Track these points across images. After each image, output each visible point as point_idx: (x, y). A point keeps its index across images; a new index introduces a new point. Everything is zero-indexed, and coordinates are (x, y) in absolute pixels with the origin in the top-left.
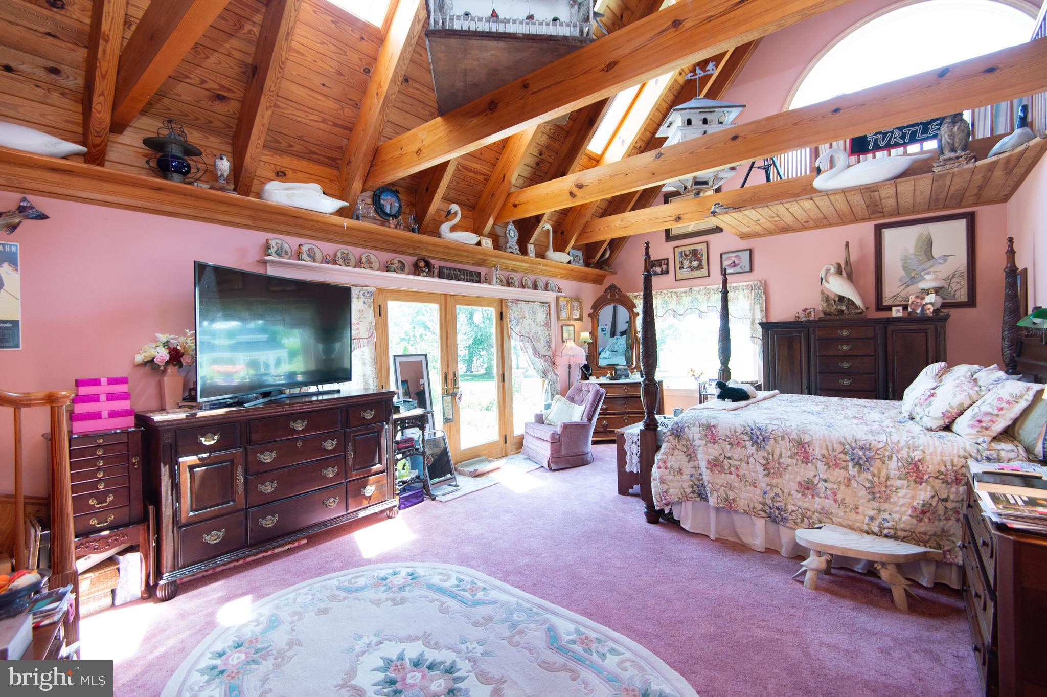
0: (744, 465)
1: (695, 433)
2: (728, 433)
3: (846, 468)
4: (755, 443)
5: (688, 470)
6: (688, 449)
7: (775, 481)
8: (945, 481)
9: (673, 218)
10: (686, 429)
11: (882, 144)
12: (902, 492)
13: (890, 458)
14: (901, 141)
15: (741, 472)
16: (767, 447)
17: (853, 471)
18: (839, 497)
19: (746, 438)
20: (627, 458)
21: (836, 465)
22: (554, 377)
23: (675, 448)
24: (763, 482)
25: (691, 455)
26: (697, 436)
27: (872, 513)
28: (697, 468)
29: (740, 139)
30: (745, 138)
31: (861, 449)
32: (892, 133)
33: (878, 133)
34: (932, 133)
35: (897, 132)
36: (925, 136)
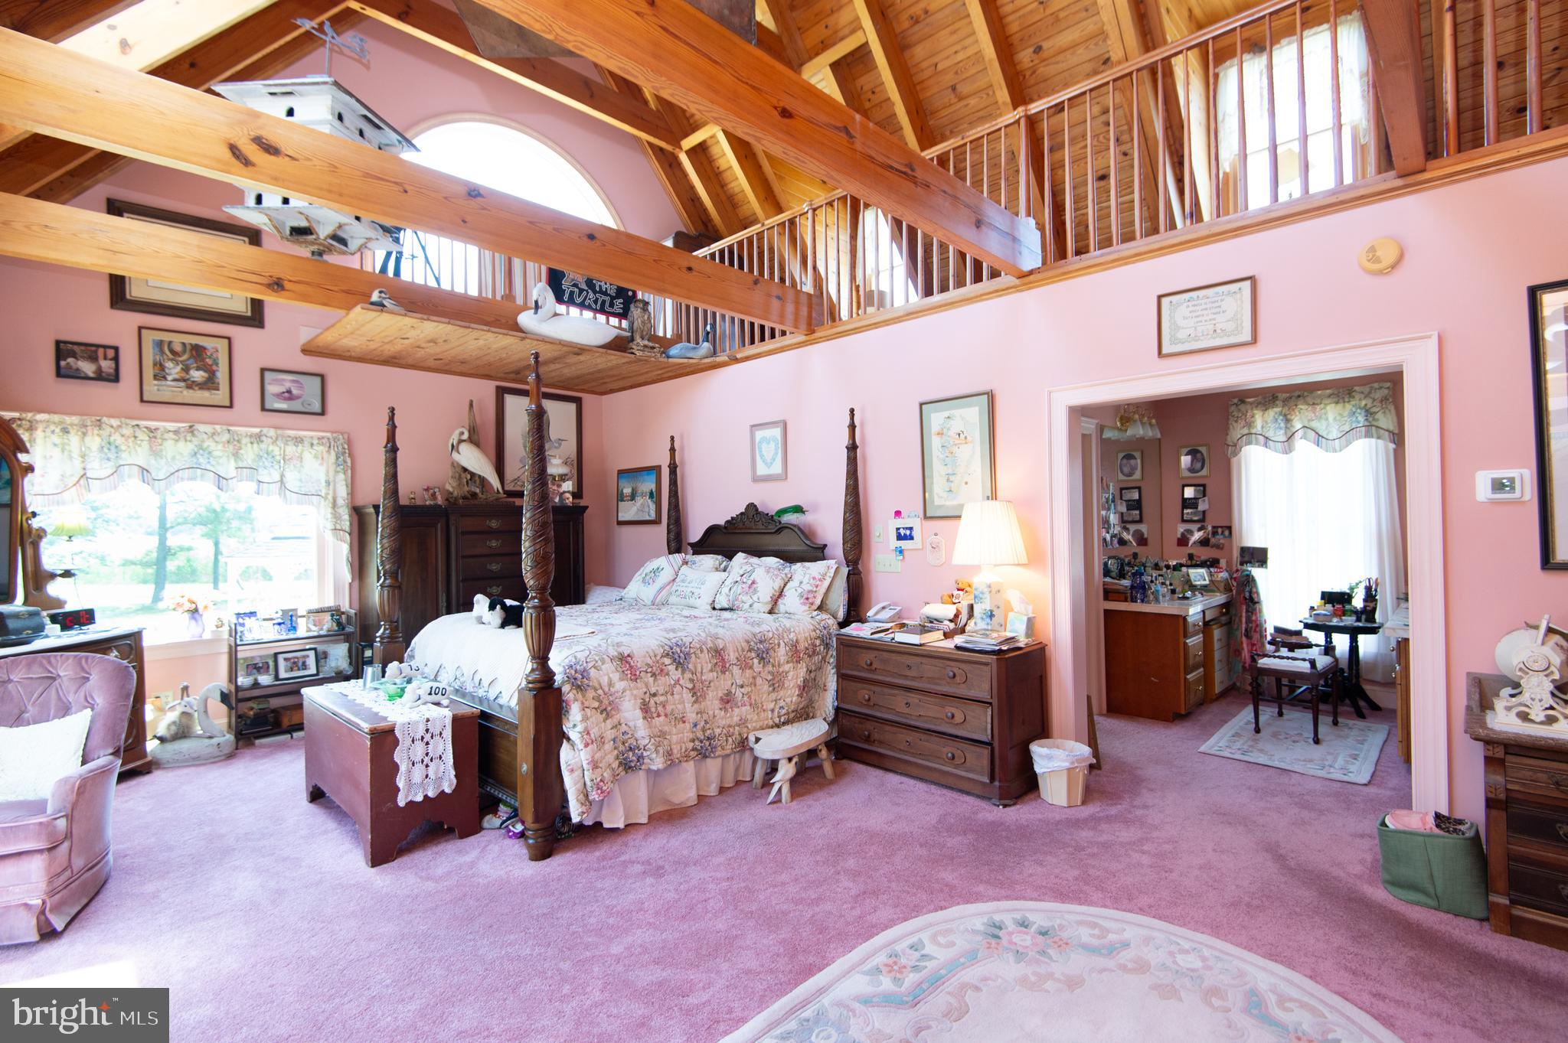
0: (670, 698)
1: (607, 675)
2: (649, 661)
3: (754, 666)
4: (678, 664)
5: (608, 734)
6: (601, 702)
7: (703, 706)
9: (265, 281)
10: (593, 672)
12: (791, 673)
13: (779, 645)
15: (669, 709)
16: (690, 666)
19: (667, 661)
20: (401, 780)
21: (747, 666)
23: (586, 703)
24: (692, 712)
25: (608, 710)
28: (621, 724)
31: (761, 642)
32: (588, 293)
33: (575, 285)
34: (616, 309)
35: (591, 294)
36: (611, 310)
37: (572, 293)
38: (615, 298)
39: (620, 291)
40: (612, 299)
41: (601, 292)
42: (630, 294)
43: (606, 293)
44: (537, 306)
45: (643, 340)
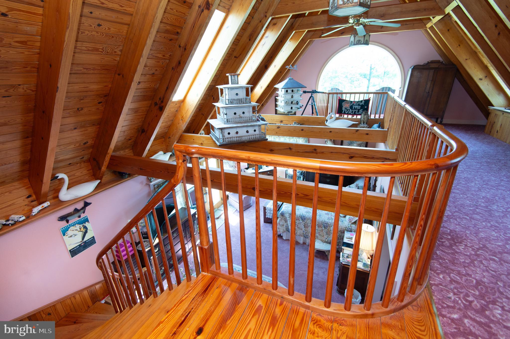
0: (299, 224)
3: (322, 228)
4: (302, 220)
5: (285, 225)
6: (285, 219)
7: (306, 229)
8: (341, 232)
9: (280, 121)
11: (346, 113)
13: (331, 226)
14: (351, 113)
15: (298, 226)
16: (305, 221)
17: (323, 229)
18: (320, 234)
19: (300, 218)
20: (267, 214)
21: (320, 227)
23: (282, 219)
24: (303, 229)
25: (286, 221)
26: (288, 217)
27: (326, 237)
28: (287, 224)
29: (304, 131)
30: (306, 131)
31: (326, 224)
32: (349, 110)
33: (346, 109)
34: (360, 113)
35: (351, 110)
36: (358, 113)
37: (345, 111)
38: (360, 109)
39: (362, 107)
40: (359, 110)
41: (355, 109)
42: (366, 107)
43: (356, 109)
44: (327, 121)
45: (364, 123)
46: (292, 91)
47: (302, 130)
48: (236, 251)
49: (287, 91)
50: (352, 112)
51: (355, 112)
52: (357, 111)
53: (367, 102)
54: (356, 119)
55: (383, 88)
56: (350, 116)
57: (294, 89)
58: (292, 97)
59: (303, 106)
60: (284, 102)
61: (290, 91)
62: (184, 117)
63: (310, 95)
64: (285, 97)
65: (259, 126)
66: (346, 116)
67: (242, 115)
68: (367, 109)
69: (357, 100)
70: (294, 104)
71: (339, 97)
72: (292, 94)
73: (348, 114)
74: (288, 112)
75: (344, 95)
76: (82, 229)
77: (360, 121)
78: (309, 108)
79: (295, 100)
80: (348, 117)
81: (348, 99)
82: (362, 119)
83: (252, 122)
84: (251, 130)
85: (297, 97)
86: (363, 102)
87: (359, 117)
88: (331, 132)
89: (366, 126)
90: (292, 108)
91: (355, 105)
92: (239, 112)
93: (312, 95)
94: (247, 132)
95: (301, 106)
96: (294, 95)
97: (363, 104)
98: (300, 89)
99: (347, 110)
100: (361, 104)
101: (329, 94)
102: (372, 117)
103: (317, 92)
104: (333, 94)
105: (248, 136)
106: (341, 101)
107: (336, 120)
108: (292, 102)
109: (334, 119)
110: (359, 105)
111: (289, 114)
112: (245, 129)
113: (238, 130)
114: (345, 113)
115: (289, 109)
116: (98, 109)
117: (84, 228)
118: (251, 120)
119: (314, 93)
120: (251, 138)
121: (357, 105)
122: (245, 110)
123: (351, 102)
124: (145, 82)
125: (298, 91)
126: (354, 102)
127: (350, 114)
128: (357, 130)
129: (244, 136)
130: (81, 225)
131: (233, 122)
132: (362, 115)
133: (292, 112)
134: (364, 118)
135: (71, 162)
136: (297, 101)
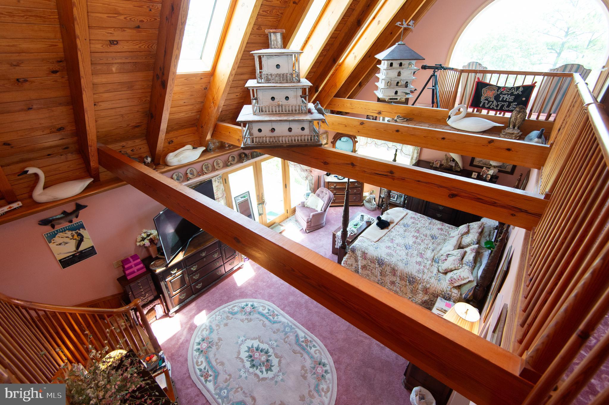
0: (374, 269)
1: (359, 254)
2: (371, 258)
3: (406, 282)
4: (379, 264)
5: (354, 265)
6: (356, 258)
7: (383, 278)
8: (434, 296)
9: (377, 112)
10: (356, 251)
11: (487, 106)
12: (420, 295)
13: (420, 284)
14: (496, 108)
15: (373, 272)
16: (383, 267)
17: (408, 284)
18: (402, 289)
19: (376, 261)
20: (336, 243)
21: (403, 280)
22: (311, 177)
23: (351, 256)
24: (379, 277)
25: (356, 261)
26: (360, 255)
27: (410, 296)
28: (358, 265)
29: (400, 133)
30: (402, 133)
31: (412, 278)
32: (493, 102)
33: (486, 100)
34: (511, 108)
35: (495, 103)
36: (507, 109)
37: (484, 103)
38: (512, 102)
39: (517, 98)
40: (510, 103)
41: (503, 101)
42: (524, 99)
43: (506, 101)
44: (450, 117)
45: (514, 128)
46: (401, 65)
47: (398, 131)
48: (283, 286)
49: (391, 65)
50: (497, 106)
51: (503, 106)
52: (506, 104)
53: (528, 90)
54: (503, 118)
55: (566, 66)
56: (492, 113)
57: (403, 62)
58: (399, 74)
59: (416, 90)
60: (385, 82)
61: (396, 64)
62: (215, 99)
63: (430, 72)
64: (387, 74)
65: (311, 121)
66: (484, 112)
67: (284, 102)
68: (526, 103)
69: (510, 85)
70: (401, 86)
71: (478, 78)
72: (399, 70)
73: (489, 109)
74: (391, 99)
75: (488, 76)
76: (76, 237)
77: (507, 123)
78: (427, 94)
79: (403, 80)
80: (488, 113)
81: (493, 82)
82: (513, 119)
83: (299, 113)
84: (296, 128)
85: (406, 75)
86: (521, 89)
87: (508, 115)
88: (443, 138)
89: (516, 131)
90: (396, 93)
91: (505, 94)
92: (280, 96)
93: (434, 72)
94: (290, 130)
95: (413, 90)
96: (402, 71)
97: (520, 93)
98: (414, 62)
99: (489, 102)
100: (516, 93)
101: (462, 71)
102: (534, 117)
103: (443, 68)
104: (469, 71)
105: (290, 136)
106: (480, 86)
107: (465, 117)
108: (398, 83)
109: (463, 114)
110: (512, 94)
111: (392, 102)
112: (286, 126)
113: (274, 126)
114: (484, 107)
115: (392, 94)
116: (56, 81)
117: (78, 236)
118: (297, 112)
119: (438, 69)
120: (295, 140)
121: (508, 94)
122: (290, 94)
123: (499, 88)
124: (127, 41)
125: (410, 64)
126: (504, 88)
127: (493, 109)
128: (492, 141)
129: (282, 137)
130: (74, 232)
131: (268, 113)
132: (514, 112)
133: (397, 99)
134: (516, 119)
135: (49, 153)
136: (407, 82)
